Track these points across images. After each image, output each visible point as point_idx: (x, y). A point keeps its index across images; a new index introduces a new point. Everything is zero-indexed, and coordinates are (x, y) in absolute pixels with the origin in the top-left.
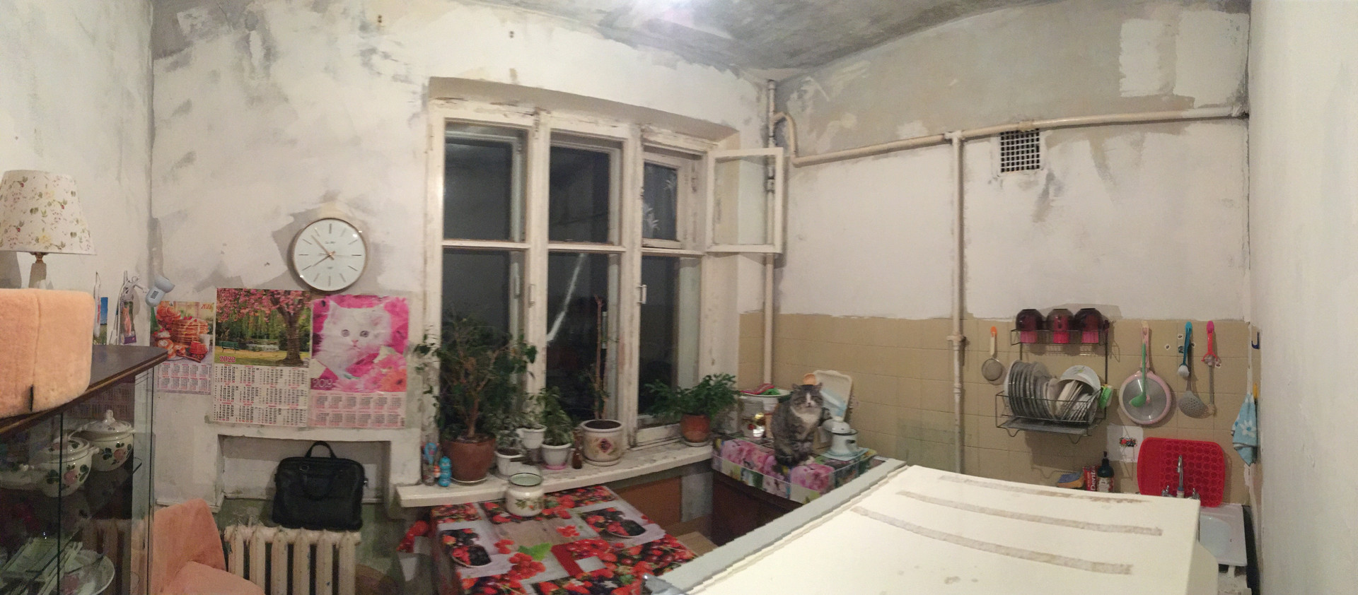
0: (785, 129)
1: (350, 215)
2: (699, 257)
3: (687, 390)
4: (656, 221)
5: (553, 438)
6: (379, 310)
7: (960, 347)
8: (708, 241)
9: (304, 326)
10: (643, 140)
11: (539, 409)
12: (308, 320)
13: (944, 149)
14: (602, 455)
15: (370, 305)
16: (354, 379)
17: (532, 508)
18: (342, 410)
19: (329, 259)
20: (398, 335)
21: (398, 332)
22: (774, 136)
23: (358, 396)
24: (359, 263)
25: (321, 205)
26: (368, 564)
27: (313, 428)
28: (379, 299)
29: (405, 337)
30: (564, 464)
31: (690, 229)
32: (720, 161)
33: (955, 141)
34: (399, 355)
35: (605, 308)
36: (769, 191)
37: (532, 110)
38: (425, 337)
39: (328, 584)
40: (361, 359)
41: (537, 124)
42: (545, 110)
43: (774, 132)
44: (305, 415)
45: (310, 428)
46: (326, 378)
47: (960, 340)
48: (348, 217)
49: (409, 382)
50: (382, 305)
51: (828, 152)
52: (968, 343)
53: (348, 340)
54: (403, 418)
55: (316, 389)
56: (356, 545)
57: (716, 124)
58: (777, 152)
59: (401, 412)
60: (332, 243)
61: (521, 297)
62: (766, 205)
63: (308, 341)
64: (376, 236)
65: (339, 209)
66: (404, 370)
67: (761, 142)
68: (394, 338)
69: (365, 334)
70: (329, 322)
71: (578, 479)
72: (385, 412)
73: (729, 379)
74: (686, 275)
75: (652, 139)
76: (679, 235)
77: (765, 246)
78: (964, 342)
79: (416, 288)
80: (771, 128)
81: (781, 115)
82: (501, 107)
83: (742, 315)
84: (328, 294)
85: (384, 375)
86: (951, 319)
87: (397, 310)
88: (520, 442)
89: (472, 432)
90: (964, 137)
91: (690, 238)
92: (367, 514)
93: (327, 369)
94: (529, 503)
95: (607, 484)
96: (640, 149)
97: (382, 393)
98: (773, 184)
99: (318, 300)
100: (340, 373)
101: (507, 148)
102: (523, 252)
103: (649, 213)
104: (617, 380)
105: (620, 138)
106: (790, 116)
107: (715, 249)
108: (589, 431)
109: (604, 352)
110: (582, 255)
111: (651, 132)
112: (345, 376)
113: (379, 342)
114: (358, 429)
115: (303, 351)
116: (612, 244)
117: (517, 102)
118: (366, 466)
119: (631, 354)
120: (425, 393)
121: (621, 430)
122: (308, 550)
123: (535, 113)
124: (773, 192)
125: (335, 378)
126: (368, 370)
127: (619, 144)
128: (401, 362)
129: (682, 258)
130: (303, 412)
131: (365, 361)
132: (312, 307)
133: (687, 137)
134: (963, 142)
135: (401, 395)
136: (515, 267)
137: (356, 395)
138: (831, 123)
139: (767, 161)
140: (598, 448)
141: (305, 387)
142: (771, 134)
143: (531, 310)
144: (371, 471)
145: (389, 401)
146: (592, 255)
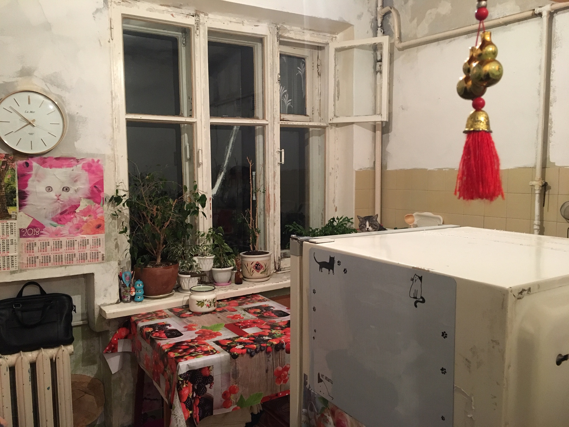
0: (391, 20)
1: (47, 89)
2: (324, 128)
3: (317, 229)
4: (290, 100)
5: (219, 263)
6: (78, 169)
7: (541, 191)
8: (331, 115)
9: (9, 185)
10: (279, 36)
11: (210, 243)
12: (13, 179)
13: (533, 23)
14: (256, 274)
15: (69, 166)
16: (59, 226)
17: (209, 306)
18: (50, 252)
19: (29, 126)
20: (95, 189)
21: (95, 187)
22: (381, 27)
23: (64, 240)
24: (58, 131)
25: (20, 79)
26: (79, 372)
27: (25, 270)
28: (78, 161)
29: (101, 190)
30: (230, 281)
31: (317, 107)
32: (338, 50)
33: (545, 14)
34: (97, 205)
35: (254, 169)
36: (377, 71)
37: (193, 12)
38: (117, 191)
39: (48, 388)
40: (64, 210)
41: (198, 23)
42: (203, 13)
43: (382, 23)
44: (17, 261)
45: (21, 271)
46: (34, 227)
47: (541, 185)
48: (45, 91)
49: (106, 226)
50: (80, 166)
51: (427, 35)
52: (550, 188)
53: (52, 195)
54: (103, 255)
55: (24, 237)
56: (70, 355)
57: (334, 21)
58: (384, 40)
59: (102, 250)
60: (31, 112)
61: (191, 160)
62: (376, 83)
63: (15, 197)
64: (71, 108)
65: (36, 84)
66: (102, 217)
67: (371, 33)
68: (92, 192)
69: (67, 189)
70: (33, 181)
71: (239, 290)
72: (88, 250)
73: (349, 221)
74: (314, 142)
75: (286, 35)
76: (308, 112)
77: (375, 116)
78: (545, 187)
79: (108, 152)
80: (379, 20)
81: (387, 9)
82: (169, 9)
83: (356, 172)
84: (31, 156)
85: (86, 222)
86: (535, 168)
87: (93, 168)
88: (196, 266)
89: (159, 261)
90: (552, 10)
91: (316, 114)
92: (77, 333)
93: (34, 220)
94: (206, 303)
95: (261, 293)
96: (276, 44)
97: (85, 236)
98: (380, 66)
99: (21, 162)
100: (46, 222)
101: (174, 41)
102: (191, 125)
103: (285, 93)
104: (265, 223)
105: (262, 35)
106: (394, 9)
107: (336, 121)
108: (246, 258)
109: (255, 202)
110: (235, 128)
111: (285, 29)
112: (51, 224)
113: (80, 195)
114: (66, 266)
115: (11, 206)
116: (258, 118)
117: (181, 5)
118: (73, 297)
119: (275, 202)
120: (121, 233)
121: (270, 256)
122: (29, 366)
123: (196, 15)
124: (381, 72)
125: (42, 227)
126: (72, 218)
127: (261, 40)
128: (99, 211)
129: (311, 129)
130: (14, 258)
131: (68, 212)
132: (16, 168)
133: (313, 32)
134: (551, 15)
135: (101, 236)
136: (185, 138)
137: (61, 239)
138: (429, 12)
139: (376, 48)
140: (252, 269)
141: (15, 237)
142: (380, 25)
143: (200, 169)
144: (77, 301)
145: (91, 242)
146: (243, 127)
